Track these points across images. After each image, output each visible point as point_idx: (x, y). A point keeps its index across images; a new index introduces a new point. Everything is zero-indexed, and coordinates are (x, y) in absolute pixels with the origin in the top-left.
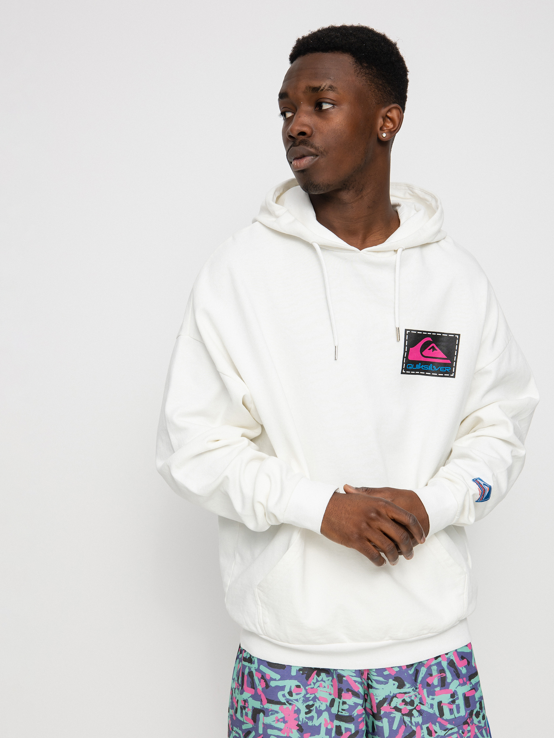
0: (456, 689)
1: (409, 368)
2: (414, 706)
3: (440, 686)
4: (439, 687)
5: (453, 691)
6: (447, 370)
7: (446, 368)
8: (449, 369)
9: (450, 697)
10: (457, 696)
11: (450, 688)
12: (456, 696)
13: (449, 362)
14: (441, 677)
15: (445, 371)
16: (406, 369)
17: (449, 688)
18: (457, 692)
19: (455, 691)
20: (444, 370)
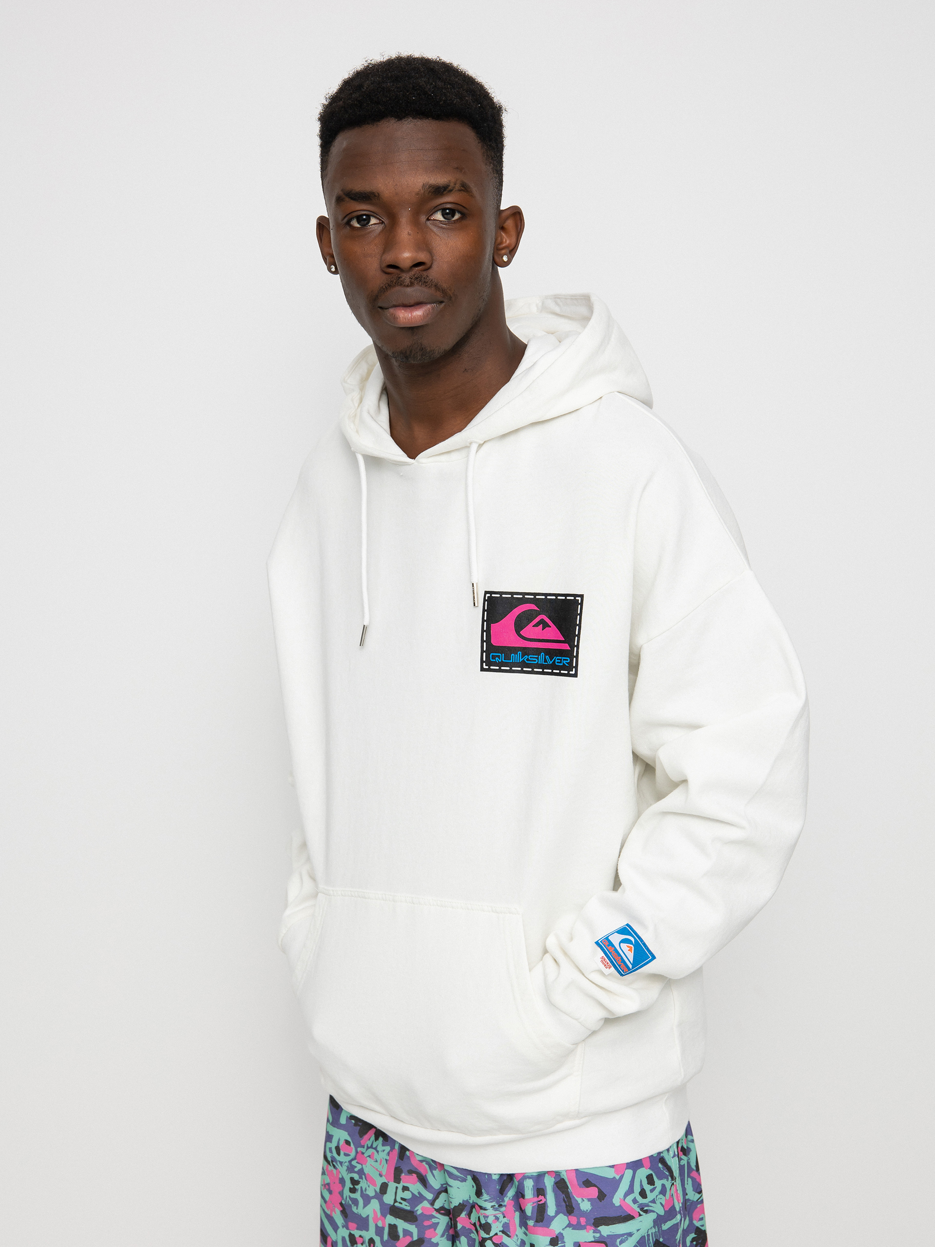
0: (562, 1232)
1: (495, 660)
2: (489, 1235)
3: (535, 1220)
4: (533, 1222)
5: (557, 1232)
6: (565, 662)
7: (564, 660)
8: (567, 660)
9: (548, 1243)
10: (563, 1244)
11: (551, 1226)
12: (559, 1242)
13: (566, 647)
14: (539, 1204)
15: (562, 664)
16: (489, 663)
17: (549, 1226)
18: (564, 1237)
19: (561, 1234)
20: (561, 662)
